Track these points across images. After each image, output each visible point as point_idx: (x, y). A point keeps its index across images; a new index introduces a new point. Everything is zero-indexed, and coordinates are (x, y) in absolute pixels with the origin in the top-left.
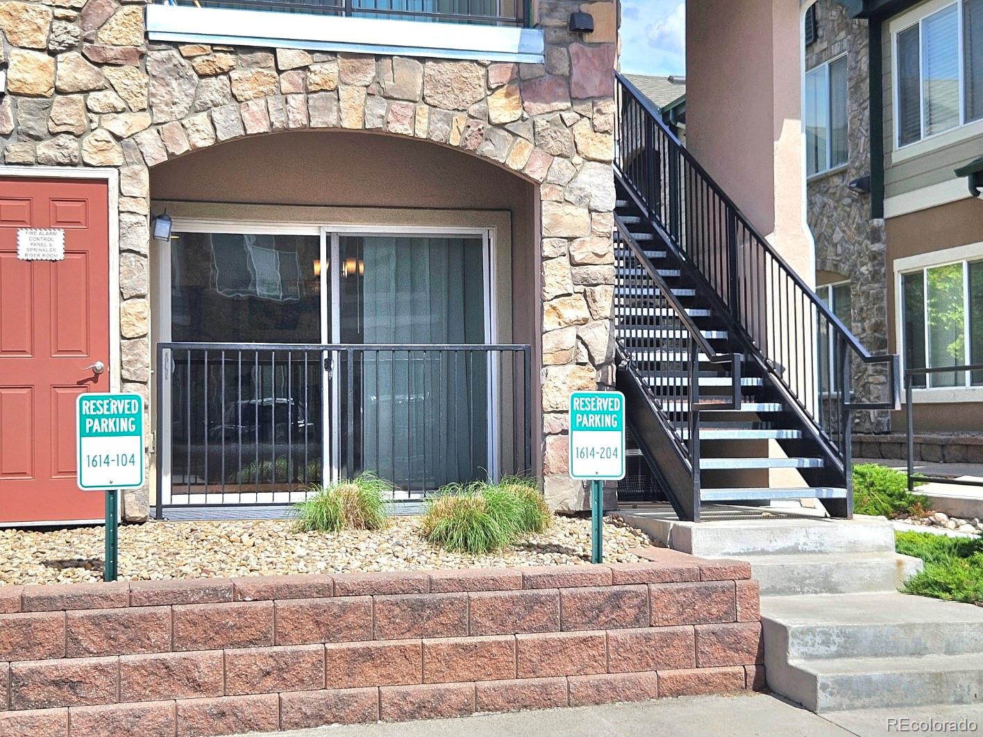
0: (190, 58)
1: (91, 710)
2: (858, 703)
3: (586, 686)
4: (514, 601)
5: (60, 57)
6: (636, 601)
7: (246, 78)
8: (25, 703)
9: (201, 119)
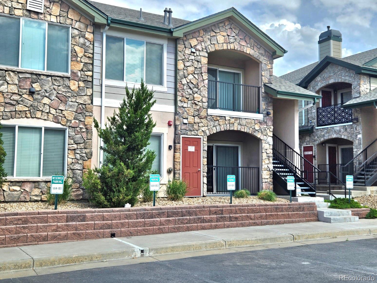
0: (213, 118)
1: (239, 222)
2: (336, 222)
3: (298, 220)
4: (288, 208)
5: (195, 117)
6: (302, 208)
7: (221, 122)
8: (232, 221)
9: (215, 128)
